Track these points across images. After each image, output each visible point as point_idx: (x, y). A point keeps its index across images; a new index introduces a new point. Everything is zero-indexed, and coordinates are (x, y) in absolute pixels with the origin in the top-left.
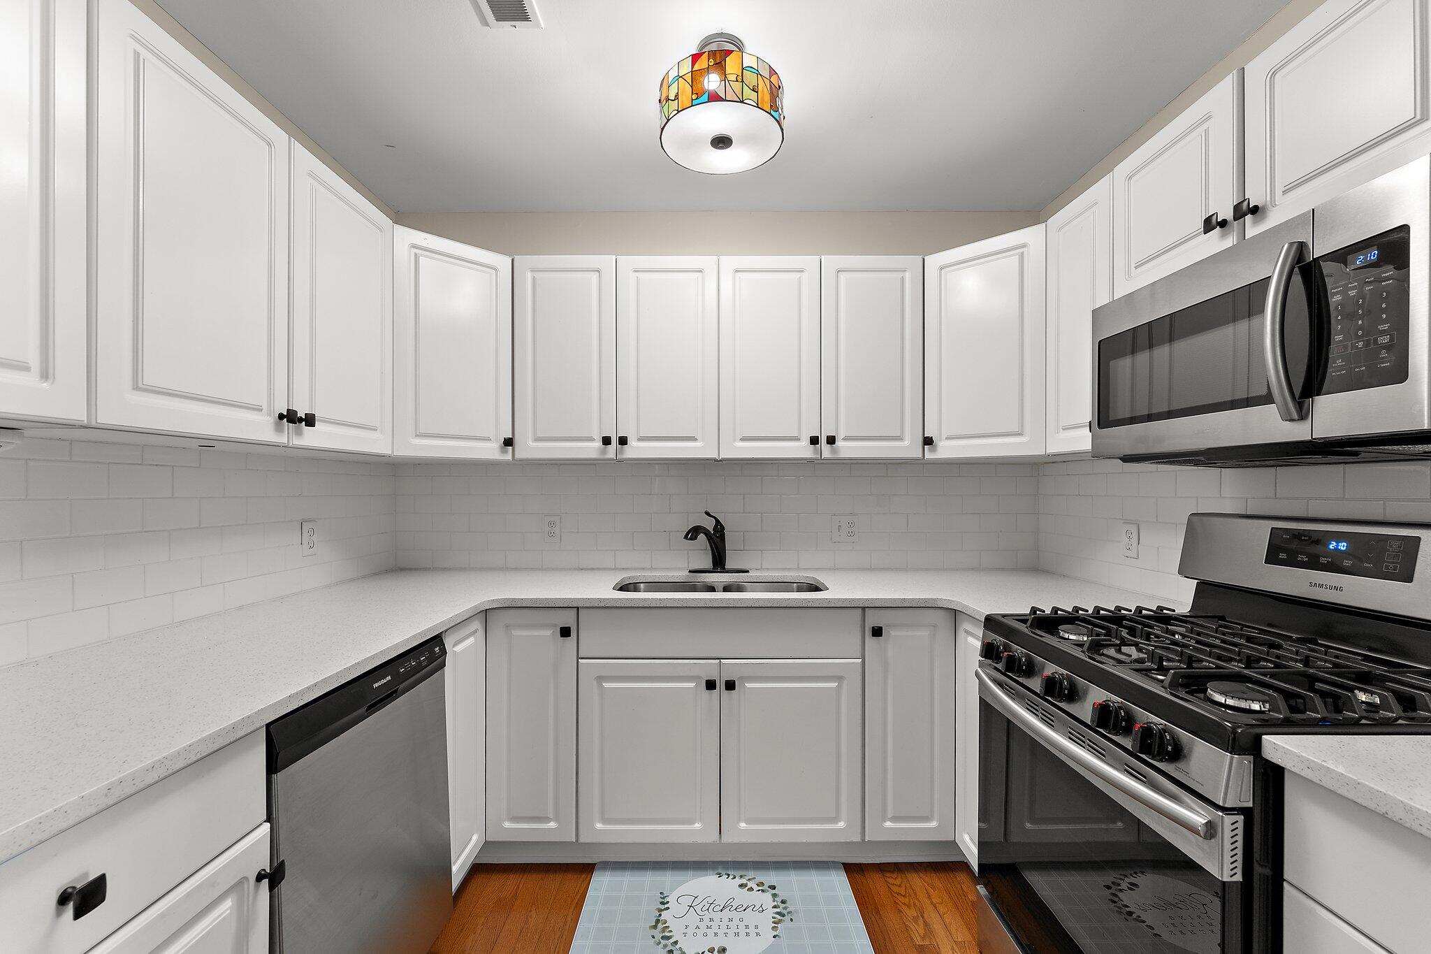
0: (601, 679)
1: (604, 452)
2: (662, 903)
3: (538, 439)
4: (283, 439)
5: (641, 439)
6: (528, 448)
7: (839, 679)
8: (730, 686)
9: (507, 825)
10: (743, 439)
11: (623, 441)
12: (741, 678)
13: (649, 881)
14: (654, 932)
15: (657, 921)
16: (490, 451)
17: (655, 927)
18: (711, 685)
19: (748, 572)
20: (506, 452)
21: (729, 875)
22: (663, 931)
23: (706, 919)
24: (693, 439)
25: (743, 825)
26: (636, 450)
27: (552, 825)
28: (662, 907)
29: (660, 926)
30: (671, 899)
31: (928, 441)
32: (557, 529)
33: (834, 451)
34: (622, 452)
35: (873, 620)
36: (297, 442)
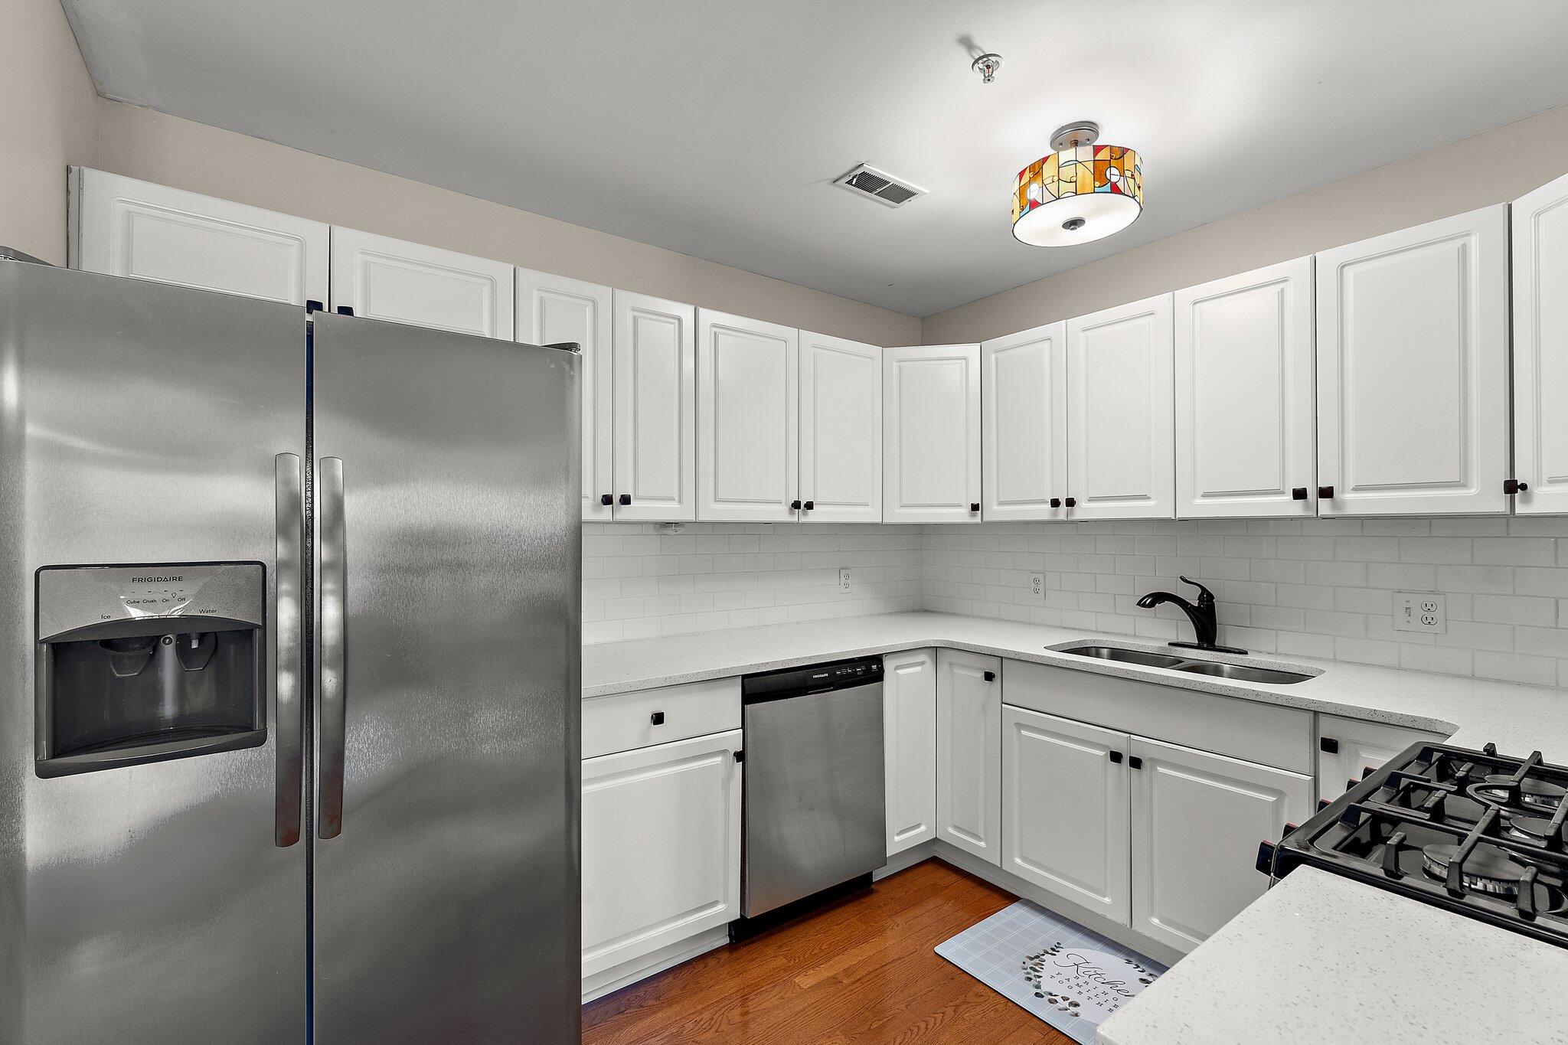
0: (1020, 726)
1: (1055, 514)
2: (1053, 949)
3: (1001, 503)
4: (795, 519)
5: (1091, 499)
6: (994, 512)
7: (1279, 793)
8: (1136, 763)
9: (951, 830)
10: (1205, 495)
11: (1071, 503)
12: (1151, 759)
13: (1056, 931)
14: (1029, 962)
15: (1037, 957)
16: (961, 515)
17: (1031, 959)
18: (1116, 757)
19: (1246, 653)
20: (975, 515)
21: (1138, 967)
22: (1036, 964)
23: (1081, 981)
24: (1145, 497)
25: (1155, 921)
26: (1085, 510)
27: (982, 844)
28: (1050, 951)
29: (1037, 961)
30: (1063, 952)
31: (1512, 487)
32: (1041, 586)
33: (1336, 506)
34: (1072, 513)
35: (1327, 729)
36: (803, 519)
